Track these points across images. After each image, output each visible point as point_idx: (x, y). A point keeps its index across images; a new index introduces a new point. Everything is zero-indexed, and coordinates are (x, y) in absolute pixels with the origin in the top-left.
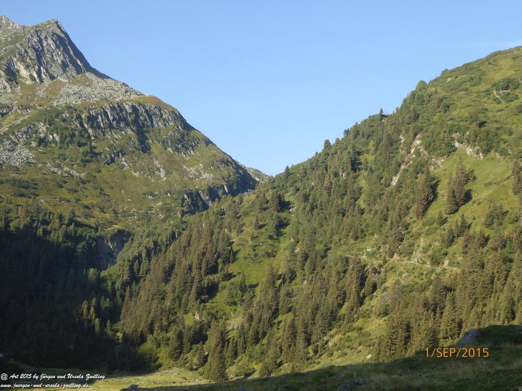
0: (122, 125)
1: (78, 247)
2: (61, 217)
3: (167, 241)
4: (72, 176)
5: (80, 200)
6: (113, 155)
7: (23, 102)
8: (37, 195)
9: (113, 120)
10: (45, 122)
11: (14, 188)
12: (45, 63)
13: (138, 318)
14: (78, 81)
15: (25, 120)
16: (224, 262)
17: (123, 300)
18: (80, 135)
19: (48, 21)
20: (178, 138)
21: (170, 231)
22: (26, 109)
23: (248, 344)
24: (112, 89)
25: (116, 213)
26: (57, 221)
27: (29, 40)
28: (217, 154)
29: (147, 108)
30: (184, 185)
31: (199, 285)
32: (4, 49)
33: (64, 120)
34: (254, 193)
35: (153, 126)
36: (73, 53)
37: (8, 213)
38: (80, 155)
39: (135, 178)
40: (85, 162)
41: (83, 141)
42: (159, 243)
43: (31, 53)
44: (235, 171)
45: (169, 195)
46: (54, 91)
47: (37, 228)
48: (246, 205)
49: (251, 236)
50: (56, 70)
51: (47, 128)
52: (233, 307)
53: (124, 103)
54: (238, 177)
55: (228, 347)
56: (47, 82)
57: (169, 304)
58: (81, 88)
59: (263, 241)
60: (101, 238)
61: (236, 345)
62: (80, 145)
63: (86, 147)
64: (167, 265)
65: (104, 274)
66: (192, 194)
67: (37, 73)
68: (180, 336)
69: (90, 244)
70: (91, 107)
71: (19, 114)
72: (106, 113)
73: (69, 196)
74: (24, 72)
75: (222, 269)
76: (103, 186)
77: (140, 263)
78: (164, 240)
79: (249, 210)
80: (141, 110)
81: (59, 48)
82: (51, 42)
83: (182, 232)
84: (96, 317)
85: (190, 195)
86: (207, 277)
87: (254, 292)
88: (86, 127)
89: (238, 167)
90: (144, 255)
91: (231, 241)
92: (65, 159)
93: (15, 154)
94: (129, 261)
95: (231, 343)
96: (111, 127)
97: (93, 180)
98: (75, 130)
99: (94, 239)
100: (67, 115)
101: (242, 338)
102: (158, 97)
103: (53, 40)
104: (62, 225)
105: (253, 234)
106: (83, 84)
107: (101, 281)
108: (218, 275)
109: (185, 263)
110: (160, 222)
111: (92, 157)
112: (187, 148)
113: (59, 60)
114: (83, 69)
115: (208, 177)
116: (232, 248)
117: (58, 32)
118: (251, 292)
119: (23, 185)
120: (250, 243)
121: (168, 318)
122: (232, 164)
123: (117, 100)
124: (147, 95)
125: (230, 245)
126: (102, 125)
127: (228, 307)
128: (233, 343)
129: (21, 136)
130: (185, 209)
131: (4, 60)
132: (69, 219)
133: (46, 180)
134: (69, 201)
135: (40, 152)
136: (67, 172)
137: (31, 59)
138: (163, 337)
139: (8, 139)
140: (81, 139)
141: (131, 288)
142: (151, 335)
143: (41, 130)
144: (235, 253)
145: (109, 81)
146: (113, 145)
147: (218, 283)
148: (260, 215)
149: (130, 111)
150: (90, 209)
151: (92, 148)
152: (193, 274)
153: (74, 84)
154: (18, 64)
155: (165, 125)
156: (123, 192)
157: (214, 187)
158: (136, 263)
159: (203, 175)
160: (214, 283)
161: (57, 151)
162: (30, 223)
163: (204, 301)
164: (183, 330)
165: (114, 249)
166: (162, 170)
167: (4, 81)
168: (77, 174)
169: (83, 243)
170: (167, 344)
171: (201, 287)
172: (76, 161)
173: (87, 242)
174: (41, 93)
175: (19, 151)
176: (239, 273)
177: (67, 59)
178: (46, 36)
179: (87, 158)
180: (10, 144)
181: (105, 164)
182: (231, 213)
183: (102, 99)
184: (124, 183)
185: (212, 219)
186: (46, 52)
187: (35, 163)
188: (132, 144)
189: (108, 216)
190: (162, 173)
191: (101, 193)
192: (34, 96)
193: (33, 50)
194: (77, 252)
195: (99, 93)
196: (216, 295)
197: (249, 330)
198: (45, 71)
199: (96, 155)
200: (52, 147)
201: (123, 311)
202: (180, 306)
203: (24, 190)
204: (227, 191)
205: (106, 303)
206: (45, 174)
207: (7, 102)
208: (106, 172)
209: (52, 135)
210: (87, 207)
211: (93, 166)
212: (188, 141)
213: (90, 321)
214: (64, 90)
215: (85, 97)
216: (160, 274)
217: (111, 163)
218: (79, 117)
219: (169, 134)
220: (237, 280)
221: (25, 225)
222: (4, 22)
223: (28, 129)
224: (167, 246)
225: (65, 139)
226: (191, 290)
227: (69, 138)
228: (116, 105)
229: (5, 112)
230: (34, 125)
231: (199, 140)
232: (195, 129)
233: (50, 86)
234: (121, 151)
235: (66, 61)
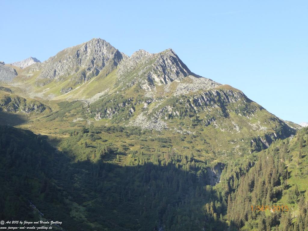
0: (212, 103)
1: (198, 173)
2: (186, 158)
3: (246, 167)
4: (188, 134)
5: (194, 147)
6: (209, 121)
7: (158, 95)
8: (172, 146)
9: (207, 101)
10: (171, 105)
11: (160, 143)
12: (167, 73)
13: (238, 212)
14: (185, 81)
15: (160, 105)
16: (283, 179)
17: (227, 202)
18: (190, 111)
19: (167, 50)
20: (244, 107)
21: (247, 162)
22: (160, 99)
23: (305, 226)
24: (204, 83)
25: (214, 153)
26: (185, 159)
27: (158, 61)
28: (267, 115)
29: (225, 92)
30: (251, 135)
31: (271, 193)
32: (146, 68)
33: (181, 103)
34: (295, 137)
35: (229, 102)
36: (182, 66)
37: (159, 157)
38: (191, 122)
39: (222, 133)
40: (194, 126)
41: (192, 114)
42: (242, 169)
43: (160, 69)
44: (279, 124)
45: (243, 141)
46: (173, 88)
47: (175, 164)
48: (291, 145)
49: (298, 163)
50: (173, 76)
51: (172, 109)
52: (293, 205)
53: (212, 91)
54: (282, 127)
55: (293, 228)
56: (169, 83)
57: (254, 204)
58: (188, 84)
59: (306, 165)
60: (209, 168)
61: (298, 227)
62: (191, 116)
63: (194, 117)
64: (251, 182)
65: (214, 188)
66: (256, 139)
67: (164, 79)
68: (264, 222)
69: (204, 171)
70: (194, 95)
71: (157, 102)
72: (203, 97)
73: (188, 145)
74: (157, 79)
75: (283, 183)
76: (205, 138)
77: (233, 181)
78: (245, 167)
79: (294, 147)
80: (222, 93)
81: (174, 64)
82: (169, 61)
83: (254, 162)
84: (214, 212)
85: (255, 140)
86: (275, 188)
87: (304, 196)
88: (193, 106)
89: (280, 122)
90: (235, 176)
91: (286, 166)
92: (184, 125)
93: (157, 124)
94: (227, 180)
95: (295, 226)
96: (206, 105)
97: (200, 135)
98: (187, 108)
99: (205, 169)
100: (182, 100)
101: (301, 222)
102: (230, 85)
103: (170, 60)
104: (187, 162)
105: (299, 161)
106: (188, 82)
107: (213, 192)
108: (281, 186)
109: (261, 180)
110: (240, 157)
111: (198, 122)
112: (250, 113)
113: (174, 70)
114: (188, 74)
115: (264, 129)
116: (287, 170)
117: (173, 55)
118: (302, 196)
119: (164, 141)
120: (298, 167)
121: (255, 212)
122: (277, 120)
123: (208, 89)
124: (224, 84)
125: (286, 169)
126: (201, 104)
127: (289, 205)
128: (296, 226)
129: (159, 114)
130: (253, 149)
131: (146, 74)
132: (191, 158)
133: (175, 137)
134: (188, 148)
135: (170, 122)
136: (186, 132)
137: (160, 72)
138: (254, 223)
139: (153, 116)
140: (191, 113)
141: (231, 195)
142: (247, 222)
143: (169, 110)
144: (289, 173)
145: (202, 79)
146: (208, 115)
147: (282, 191)
148: (301, 150)
149: (215, 95)
150: (200, 152)
151: (197, 117)
152: (266, 186)
153: (184, 82)
154: (154, 75)
155: (236, 101)
156: (217, 141)
157: (268, 134)
158: (231, 181)
159: (261, 128)
160: (279, 191)
161: (179, 121)
162: (171, 162)
163: (275, 202)
164: (265, 219)
165: (216, 173)
166: (237, 127)
167: (147, 85)
168: (191, 133)
169: (200, 171)
170: (257, 227)
171: (272, 194)
172: (189, 125)
173: (202, 170)
174: (167, 90)
175: (159, 122)
176: (294, 185)
177: (178, 70)
178: (167, 58)
179: (195, 123)
180: (154, 119)
181: (205, 126)
182: (283, 150)
183: (200, 90)
184: (217, 136)
185: (272, 153)
186: (167, 67)
187: (168, 128)
188: (219, 113)
189: (211, 155)
190: (237, 129)
191: (205, 142)
192: (163, 92)
193: (161, 67)
194: (197, 176)
195: (198, 87)
196: (281, 198)
197: (305, 218)
198: (168, 77)
199: (199, 121)
200: (176, 119)
201: (228, 209)
202: (261, 205)
203: (164, 144)
204: (276, 136)
205: (218, 205)
206: (174, 134)
207: (150, 96)
208: (206, 131)
209: (175, 112)
210: (198, 151)
211: (198, 127)
212: (250, 108)
213: (211, 215)
214: (179, 86)
215: (191, 89)
216: (247, 187)
217: (208, 125)
218: (189, 101)
219: (239, 106)
220: (293, 188)
221: (169, 163)
222: (143, 53)
223: (162, 110)
224: (248, 171)
225: (183, 113)
226: (266, 196)
227: (185, 113)
228: (208, 92)
229: (149, 102)
230: (165, 107)
231: (256, 108)
232: (253, 101)
233: (171, 85)
234: (213, 118)
235: (178, 71)
